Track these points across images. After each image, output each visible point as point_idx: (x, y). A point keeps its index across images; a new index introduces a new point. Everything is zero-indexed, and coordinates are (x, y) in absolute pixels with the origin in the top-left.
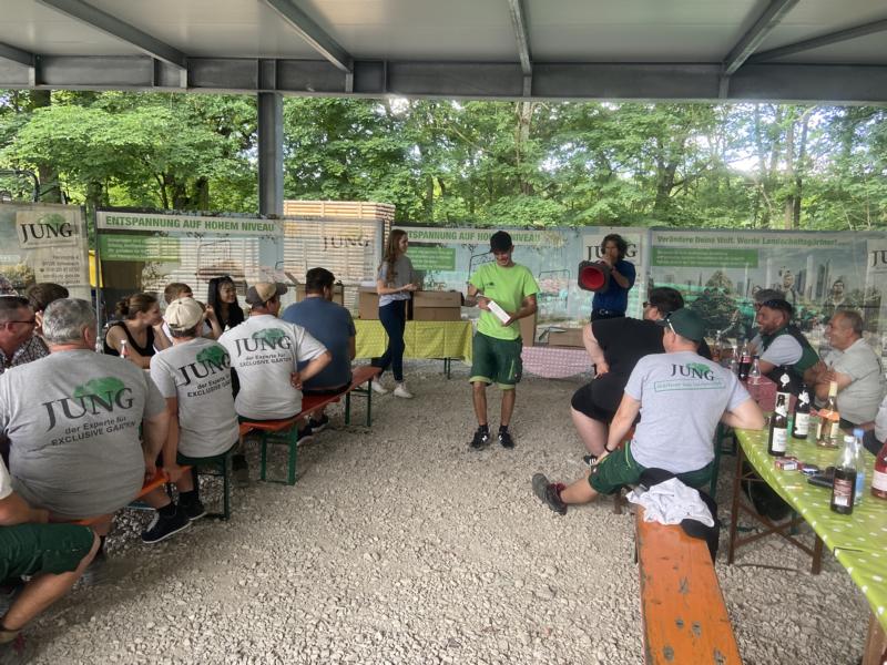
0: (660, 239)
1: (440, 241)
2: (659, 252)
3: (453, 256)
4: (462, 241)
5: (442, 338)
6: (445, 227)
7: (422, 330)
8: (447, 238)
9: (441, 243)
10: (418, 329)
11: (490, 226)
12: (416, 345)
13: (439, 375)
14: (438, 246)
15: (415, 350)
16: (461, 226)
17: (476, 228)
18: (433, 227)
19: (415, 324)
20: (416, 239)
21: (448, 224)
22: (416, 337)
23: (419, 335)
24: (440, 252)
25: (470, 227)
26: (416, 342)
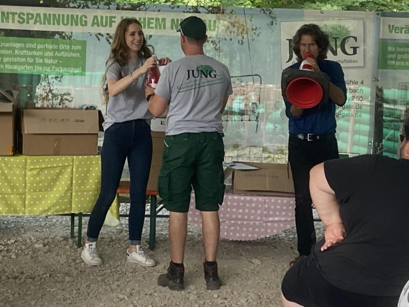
0: (392, 28)
1: (61, 28)
2: (390, 49)
3: (83, 52)
4: (96, 30)
5: (69, 182)
6: (69, 7)
7: (37, 170)
8: (72, 25)
9: (63, 32)
10: (31, 170)
11: (140, 6)
12: (27, 194)
13: (64, 240)
14: (57, 36)
15: (26, 202)
16: (93, 6)
17: (118, 9)
18: (50, 7)
19: (26, 161)
20: (24, 24)
21: (73, 3)
22: (27, 182)
23: (32, 179)
24: (62, 47)
25: (108, 7)
26: (27, 190)
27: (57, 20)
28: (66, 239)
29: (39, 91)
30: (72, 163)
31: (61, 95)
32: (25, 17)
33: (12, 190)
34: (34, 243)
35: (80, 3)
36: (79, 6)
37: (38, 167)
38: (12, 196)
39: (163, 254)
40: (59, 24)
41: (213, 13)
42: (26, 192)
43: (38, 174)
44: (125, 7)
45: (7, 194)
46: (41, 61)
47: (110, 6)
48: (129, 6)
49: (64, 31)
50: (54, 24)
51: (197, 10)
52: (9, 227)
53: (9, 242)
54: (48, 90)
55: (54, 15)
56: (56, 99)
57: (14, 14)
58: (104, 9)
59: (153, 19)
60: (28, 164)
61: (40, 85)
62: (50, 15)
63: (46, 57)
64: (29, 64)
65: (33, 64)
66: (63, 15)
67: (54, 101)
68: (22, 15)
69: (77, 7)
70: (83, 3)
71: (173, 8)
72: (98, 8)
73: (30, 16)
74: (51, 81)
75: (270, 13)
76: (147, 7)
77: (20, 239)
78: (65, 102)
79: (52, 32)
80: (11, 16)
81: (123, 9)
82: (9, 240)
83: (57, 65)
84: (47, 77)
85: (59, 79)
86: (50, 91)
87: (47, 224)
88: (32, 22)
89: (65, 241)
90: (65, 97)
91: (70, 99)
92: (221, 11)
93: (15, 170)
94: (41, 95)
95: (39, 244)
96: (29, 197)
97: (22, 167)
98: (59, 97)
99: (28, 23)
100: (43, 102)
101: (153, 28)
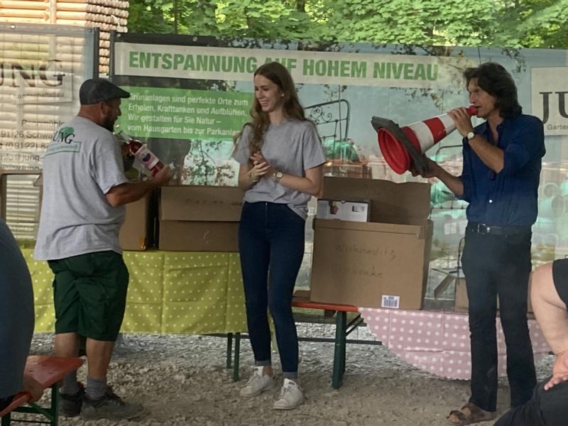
5: (222, 290)
6: (232, 46)
7: (179, 272)
8: (235, 71)
9: (223, 81)
10: (170, 271)
11: (331, 45)
12: (164, 305)
13: (216, 371)
14: (215, 87)
15: (163, 316)
16: (266, 45)
17: (299, 49)
18: (206, 46)
19: (163, 258)
20: (169, 70)
21: (238, 41)
22: (165, 288)
23: (171, 283)
24: (221, 101)
25: (286, 46)
26: (164, 299)
27: (216, 64)
28: (219, 369)
29: (188, 162)
30: (226, 263)
31: (218, 168)
32: (172, 60)
33: (144, 299)
34: (175, 373)
35: (247, 41)
36: (246, 46)
37: (179, 267)
38: (144, 307)
39: (351, 395)
40: (217, 70)
41: (434, 55)
42: (162, 301)
43: (180, 277)
44: (310, 46)
45: (137, 303)
46: (192, 121)
47: (289, 44)
48: (316, 46)
49: (225, 79)
50: (211, 70)
51: (412, 50)
52: (146, 350)
53: (141, 371)
54: (201, 162)
55: (212, 57)
56: (211, 174)
57: (157, 56)
58: (280, 49)
59: (348, 63)
60: (166, 263)
61: (189, 154)
62: (206, 57)
63: (200, 115)
64: (176, 125)
65: (182, 125)
66: (224, 58)
67: (208, 176)
68: (167, 58)
69: (243, 46)
70: (252, 41)
71: (377, 48)
72: (272, 48)
73: (179, 59)
74: (204, 149)
75: (516, 55)
76: (341, 47)
77: (156, 367)
78: (223, 178)
79: (209, 80)
80: (153, 58)
81: (307, 49)
82: (142, 368)
83: (215, 126)
84: (199, 142)
85: (215, 146)
86: (204, 163)
87: (199, 348)
88: (181, 66)
89: (217, 373)
90: (224, 171)
91: (231, 174)
92: (446, 52)
93: (148, 270)
94: (192, 169)
95: (180, 375)
96: (167, 308)
97: (158, 267)
98: (216, 171)
99: (175, 68)
100: (193, 178)
101: (348, 75)
